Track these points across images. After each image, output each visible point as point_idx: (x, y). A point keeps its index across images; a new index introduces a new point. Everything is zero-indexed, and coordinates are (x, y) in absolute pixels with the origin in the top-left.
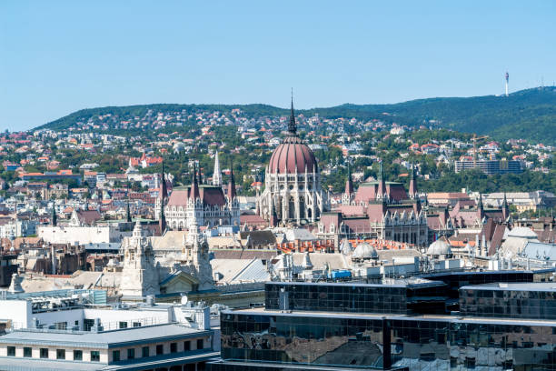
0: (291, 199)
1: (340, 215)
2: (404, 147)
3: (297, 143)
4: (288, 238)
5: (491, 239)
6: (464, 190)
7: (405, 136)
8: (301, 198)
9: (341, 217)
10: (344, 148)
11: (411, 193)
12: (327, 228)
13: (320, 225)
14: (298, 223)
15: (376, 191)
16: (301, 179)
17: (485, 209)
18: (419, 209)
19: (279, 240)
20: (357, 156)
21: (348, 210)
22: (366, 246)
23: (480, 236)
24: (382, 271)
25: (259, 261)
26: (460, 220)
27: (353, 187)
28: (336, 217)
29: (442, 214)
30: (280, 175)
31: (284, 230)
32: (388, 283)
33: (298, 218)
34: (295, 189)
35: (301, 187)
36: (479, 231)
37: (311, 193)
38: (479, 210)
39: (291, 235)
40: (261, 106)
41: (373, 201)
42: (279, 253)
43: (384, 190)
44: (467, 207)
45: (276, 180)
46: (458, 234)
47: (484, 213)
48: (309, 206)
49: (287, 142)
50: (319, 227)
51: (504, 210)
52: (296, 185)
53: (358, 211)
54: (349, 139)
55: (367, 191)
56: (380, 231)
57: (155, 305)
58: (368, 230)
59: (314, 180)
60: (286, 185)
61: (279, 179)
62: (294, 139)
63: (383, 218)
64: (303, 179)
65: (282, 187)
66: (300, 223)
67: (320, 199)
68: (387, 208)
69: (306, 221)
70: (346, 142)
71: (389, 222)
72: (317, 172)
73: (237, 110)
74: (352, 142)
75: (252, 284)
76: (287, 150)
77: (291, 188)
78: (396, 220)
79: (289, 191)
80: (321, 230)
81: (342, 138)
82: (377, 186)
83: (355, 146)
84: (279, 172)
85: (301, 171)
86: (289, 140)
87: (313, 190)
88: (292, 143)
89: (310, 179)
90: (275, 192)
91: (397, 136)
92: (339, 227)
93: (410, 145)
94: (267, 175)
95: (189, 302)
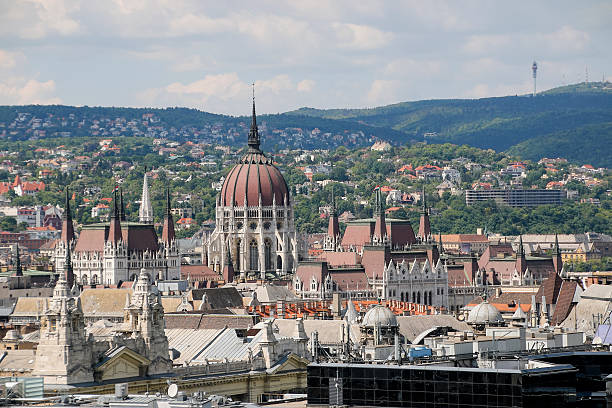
0: (253, 243)
1: (325, 265)
2: (390, 170)
3: (261, 163)
4: (259, 299)
5: (554, 302)
6: (479, 231)
7: (392, 154)
8: (266, 241)
9: (326, 269)
10: (308, 171)
11: (420, 234)
12: (307, 284)
13: (296, 280)
14: (263, 276)
15: (372, 232)
16: (267, 215)
17: (528, 258)
18: (436, 257)
19: (248, 301)
20: (325, 183)
21: (336, 260)
22: (381, 310)
23: (538, 296)
24: (475, 348)
25: (231, 332)
26: (491, 274)
27: (339, 229)
28: (319, 268)
29: (468, 265)
30: (237, 209)
31: (252, 286)
32: (485, 366)
33: (262, 268)
34: (259, 230)
35: (266, 226)
36: (536, 290)
37: (281, 234)
38: (519, 259)
39: (263, 293)
41: (369, 247)
42: (256, 320)
43: (383, 230)
44: (501, 256)
45: (231, 215)
46: (501, 293)
47: (526, 264)
48: (279, 253)
49: (246, 162)
50: (295, 283)
51: (555, 259)
52: (260, 223)
53: (350, 260)
54: (312, 158)
55: (357, 232)
56: (381, 288)
57: (128, 398)
58: (364, 287)
59: (286, 214)
60: (245, 223)
61: (236, 214)
62: (257, 158)
63: (385, 271)
64: (270, 214)
65: (240, 226)
66: (266, 277)
67: (294, 243)
68: (390, 256)
69: (274, 273)
70: (309, 161)
71: (394, 276)
72: (288, 203)
73: (150, 115)
74: (316, 162)
75: (223, 365)
76: (246, 174)
77: (253, 226)
78: (403, 272)
79: (251, 231)
80: (297, 287)
81: (303, 156)
82: (373, 224)
83: (323, 168)
84: (235, 204)
85: (266, 202)
86: (249, 160)
87: (283, 230)
88: (254, 163)
89: (280, 214)
90: (230, 232)
91: (381, 153)
92: (323, 282)
93: (400, 166)
94: (219, 209)
95: (180, 393)
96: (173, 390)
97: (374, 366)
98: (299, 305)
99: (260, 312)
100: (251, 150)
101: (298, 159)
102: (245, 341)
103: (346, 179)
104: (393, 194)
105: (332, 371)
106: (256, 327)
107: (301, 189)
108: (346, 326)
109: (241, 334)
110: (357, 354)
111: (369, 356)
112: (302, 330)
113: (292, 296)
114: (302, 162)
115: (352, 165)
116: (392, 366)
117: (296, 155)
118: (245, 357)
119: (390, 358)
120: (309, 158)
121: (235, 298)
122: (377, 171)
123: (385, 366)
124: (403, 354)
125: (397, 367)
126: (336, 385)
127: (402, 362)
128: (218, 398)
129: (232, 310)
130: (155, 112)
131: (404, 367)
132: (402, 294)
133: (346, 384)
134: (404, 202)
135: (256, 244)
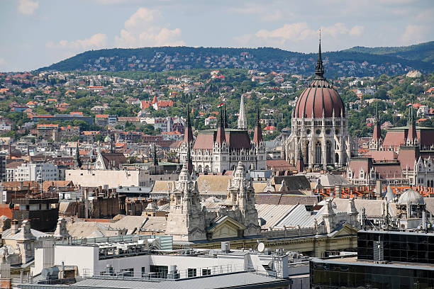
0: (318, 144)
1: (370, 160)
2: (420, 91)
3: (324, 87)
4: (322, 184)
7: (422, 79)
8: (328, 142)
9: (371, 163)
10: (359, 92)
12: (357, 174)
13: (349, 170)
14: (325, 168)
15: (406, 136)
16: (328, 124)
19: (314, 185)
20: (371, 101)
21: (378, 156)
22: (412, 193)
25: (302, 207)
27: (381, 134)
28: (366, 162)
30: (306, 120)
31: (317, 175)
33: (324, 162)
34: (322, 135)
35: (328, 132)
37: (338, 138)
39: (325, 180)
40: (271, 49)
41: (403, 147)
42: (320, 199)
43: (414, 135)
45: (302, 124)
48: (336, 151)
49: (314, 86)
50: (348, 173)
52: (323, 129)
53: (389, 156)
54: (362, 83)
55: (395, 136)
56: (412, 177)
57: (230, 252)
58: (399, 176)
59: (342, 124)
60: (312, 129)
61: (305, 123)
62: (321, 83)
63: (416, 164)
64: (330, 123)
65: (308, 132)
66: (327, 168)
67: (348, 144)
68: (419, 154)
69: (333, 165)
70: (359, 85)
71: (422, 169)
72: (344, 116)
73: (246, 53)
74: (365, 86)
75: (297, 230)
76: (314, 94)
77: (318, 132)
78: (429, 166)
79: (316, 135)
80: (350, 175)
81: (355, 81)
82: (406, 131)
83: (370, 90)
84: (305, 116)
85: (328, 115)
86: (316, 84)
87: (340, 135)
88: (319, 86)
89: (338, 123)
90: (301, 136)
91: (414, 79)
92: (369, 172)
93: (428, 88)
94: (293, 120)
95: (266, 249)
96: (261, 247)
97: (407, 233)
98: (351, 189)
99: (323, 193)
100: (317, 77)
101: (351, 84)
102: (312, 214)
103: (387, 98)
104: (422, 109)
105: (376, 236)
106: (320, 204)
107: (353, 105)
108: (386, 204)
109: (309, 208)
110: (394, 225)
111: (403, 226)
112: (353, 207)
113: (346, 182)
114: (354, 85)
115: (391, 88)
116: (420, 233)
117: (350, 81)
118: (312, 225)
119: (419, 228)
120: (359, 83)
121: (305, 183)
122: (410, 92)
123: (415, 233)
124: (429, 225)
125: (424, 234)
126: (378, 246)
127: (428, 230)
128: (293, 253)
129: (303, 192)
130: (250, 51)
131: (429, 234)
132: (428, 182)
133: (386, 246)
134: (430, 115)
135: (320, 145)
